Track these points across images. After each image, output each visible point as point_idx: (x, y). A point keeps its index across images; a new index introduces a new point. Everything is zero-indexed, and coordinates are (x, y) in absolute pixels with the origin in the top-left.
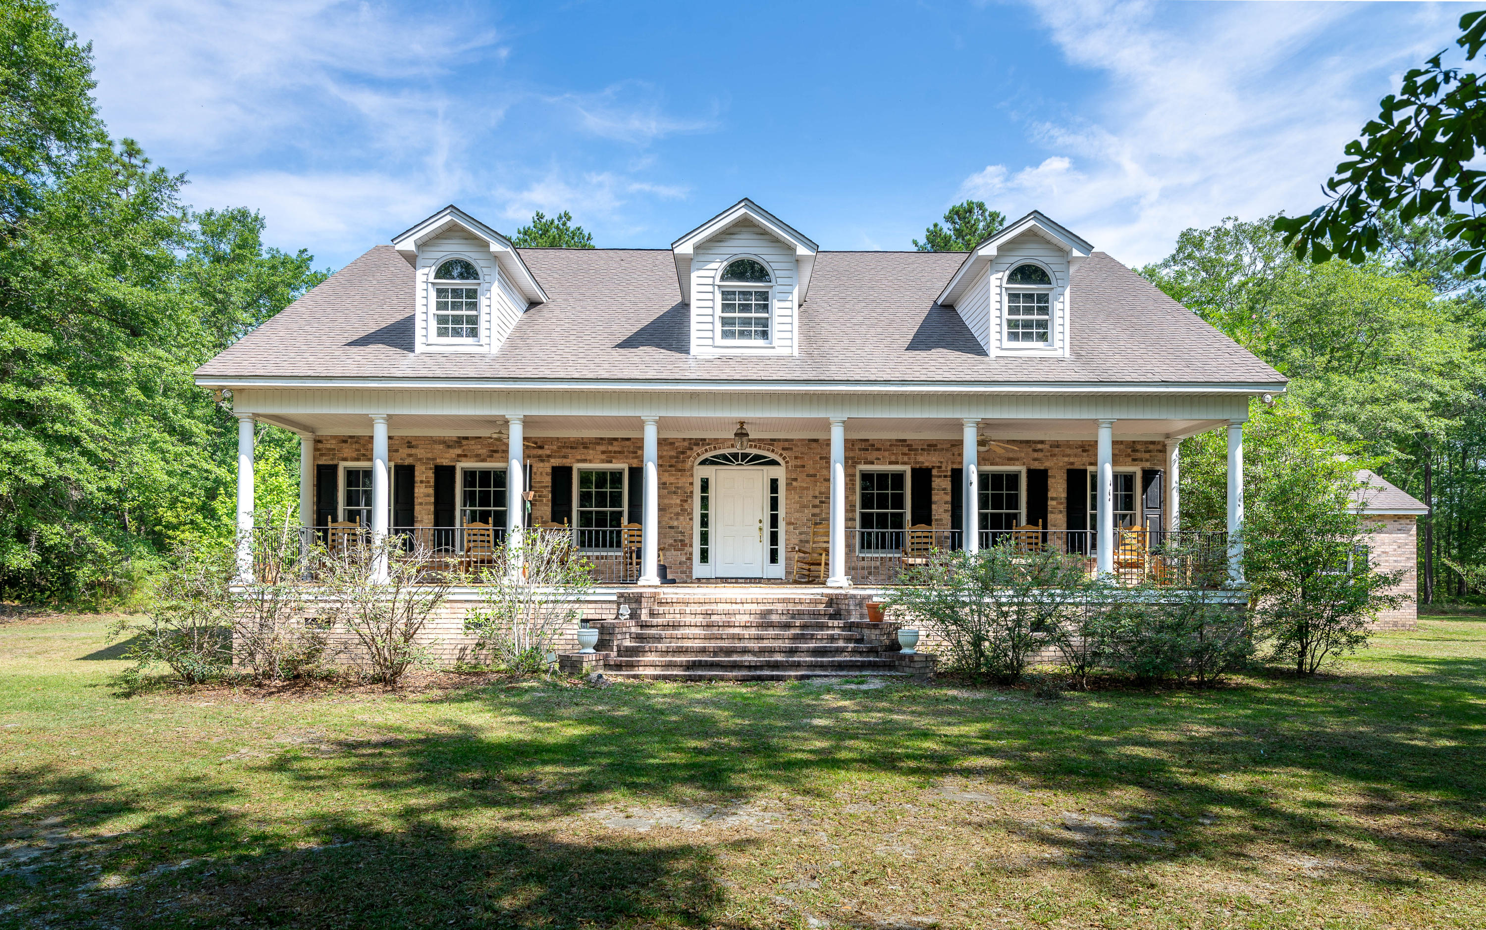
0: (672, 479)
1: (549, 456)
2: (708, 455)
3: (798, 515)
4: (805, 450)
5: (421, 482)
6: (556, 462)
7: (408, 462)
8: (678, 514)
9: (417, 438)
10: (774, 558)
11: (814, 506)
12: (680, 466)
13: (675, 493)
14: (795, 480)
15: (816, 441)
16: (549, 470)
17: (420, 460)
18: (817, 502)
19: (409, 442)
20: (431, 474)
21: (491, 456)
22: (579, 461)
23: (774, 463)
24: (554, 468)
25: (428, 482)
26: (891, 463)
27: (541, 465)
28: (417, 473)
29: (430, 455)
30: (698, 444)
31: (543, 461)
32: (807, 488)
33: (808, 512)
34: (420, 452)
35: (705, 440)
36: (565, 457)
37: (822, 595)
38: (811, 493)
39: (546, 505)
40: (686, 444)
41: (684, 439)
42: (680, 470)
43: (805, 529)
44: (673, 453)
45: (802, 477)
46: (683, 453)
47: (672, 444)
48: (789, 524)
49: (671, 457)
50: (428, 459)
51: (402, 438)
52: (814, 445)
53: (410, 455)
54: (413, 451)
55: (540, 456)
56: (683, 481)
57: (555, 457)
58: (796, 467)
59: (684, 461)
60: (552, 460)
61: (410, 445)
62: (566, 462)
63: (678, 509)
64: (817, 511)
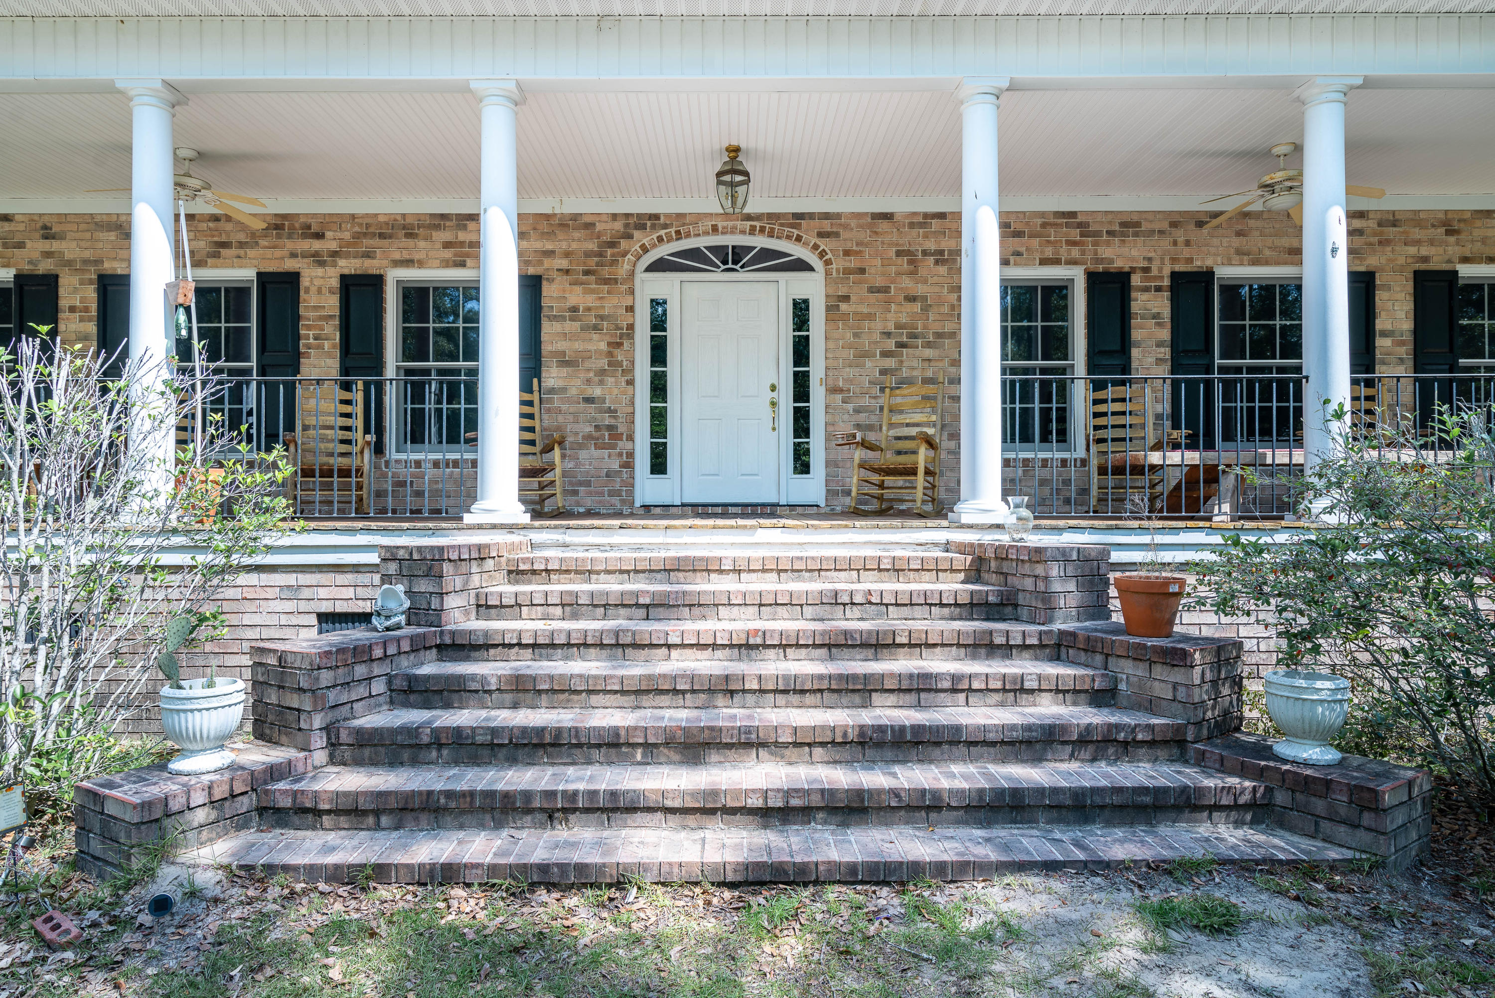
0: (590, 300)
1: (335, 254)
2: (663, 251)
3: (850, 372)
4: (865, 235)
5: (72, 309)
6: (349, 266)
7: (44, 267)
8: (602, 372)
9: (63, 218)
10: (802, 464)
11: (885, 354)
12: (605, 272)
13: (596, 328)
14: (846, 298)
15: (887, 217)
16: (335, 283)
17: (69, 263)
18: (891, 345)
19: (45, 227)
20: (91, 294)
21: (216, 255)
22: (398, 263)
23: (801, 266)
24: (343, 277)
25: (86, 309)
26: (1044, 262)
27: (320, 271)
28: (62, 292)
29: (87, 254)
30: (643, 227)
31: (322, 264)
32: (870, 317)
33: (874, 367)
34: (69, 248)
35: (656, 217)
36: (368, 255)
37: (947, 547)
38: (878, 326)
39: (330, 355)
40: (618, 226)
41: (614, 217)
42: (606, 281)
43: (866, 401)
44: (592, 246)
45: (858, 292)
46: (612, 244)
47: (589, 226)
48: (833, 390)
49: (588, 254)
50: (86, 262)
51: (31, 218)
52: (884, 225)
53: (48, 254)
54: (55, 245)
55: (316, 254)
56: (612, 304)
57: (347, 256)
58: (847, 271)
59: (614, 263)
60: (342, 262)
61: (47, 233)
62: (371, 266)
63: (603, 363)
64: (890, 363)
